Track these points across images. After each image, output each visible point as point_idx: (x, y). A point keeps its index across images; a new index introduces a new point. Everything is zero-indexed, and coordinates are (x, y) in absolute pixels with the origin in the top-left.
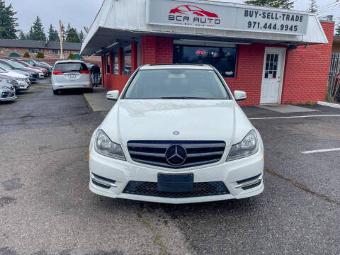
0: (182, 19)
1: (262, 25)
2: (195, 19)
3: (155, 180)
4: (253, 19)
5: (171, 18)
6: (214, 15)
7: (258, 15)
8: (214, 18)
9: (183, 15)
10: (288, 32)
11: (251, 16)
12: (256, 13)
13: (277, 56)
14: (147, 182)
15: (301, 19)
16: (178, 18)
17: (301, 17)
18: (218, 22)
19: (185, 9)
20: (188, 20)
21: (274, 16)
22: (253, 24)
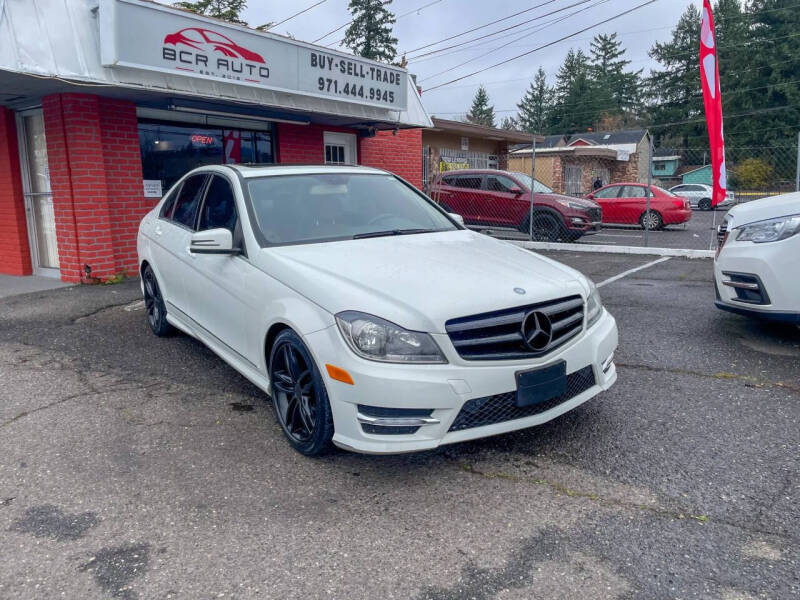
0: (192, 58)
1: (341, 87)
2: (220, 63)
3: (513, 387)
4: (325, 73)
5: (168, 55)
6: (257, 58)
7: (333, 65)
8: (258, 65)
9: (195, 52)
10: (381, 104)
11: (322, 67)
12: (330, 63)
13: (342, 149)
14: (495, 396)
15: (398, 80)
16: (184, 57)
17: (398, 75)
18: (264, 72)
19: (197, 37)
20: (205, 62)
21: (358, 71)
22: (326, 83)
